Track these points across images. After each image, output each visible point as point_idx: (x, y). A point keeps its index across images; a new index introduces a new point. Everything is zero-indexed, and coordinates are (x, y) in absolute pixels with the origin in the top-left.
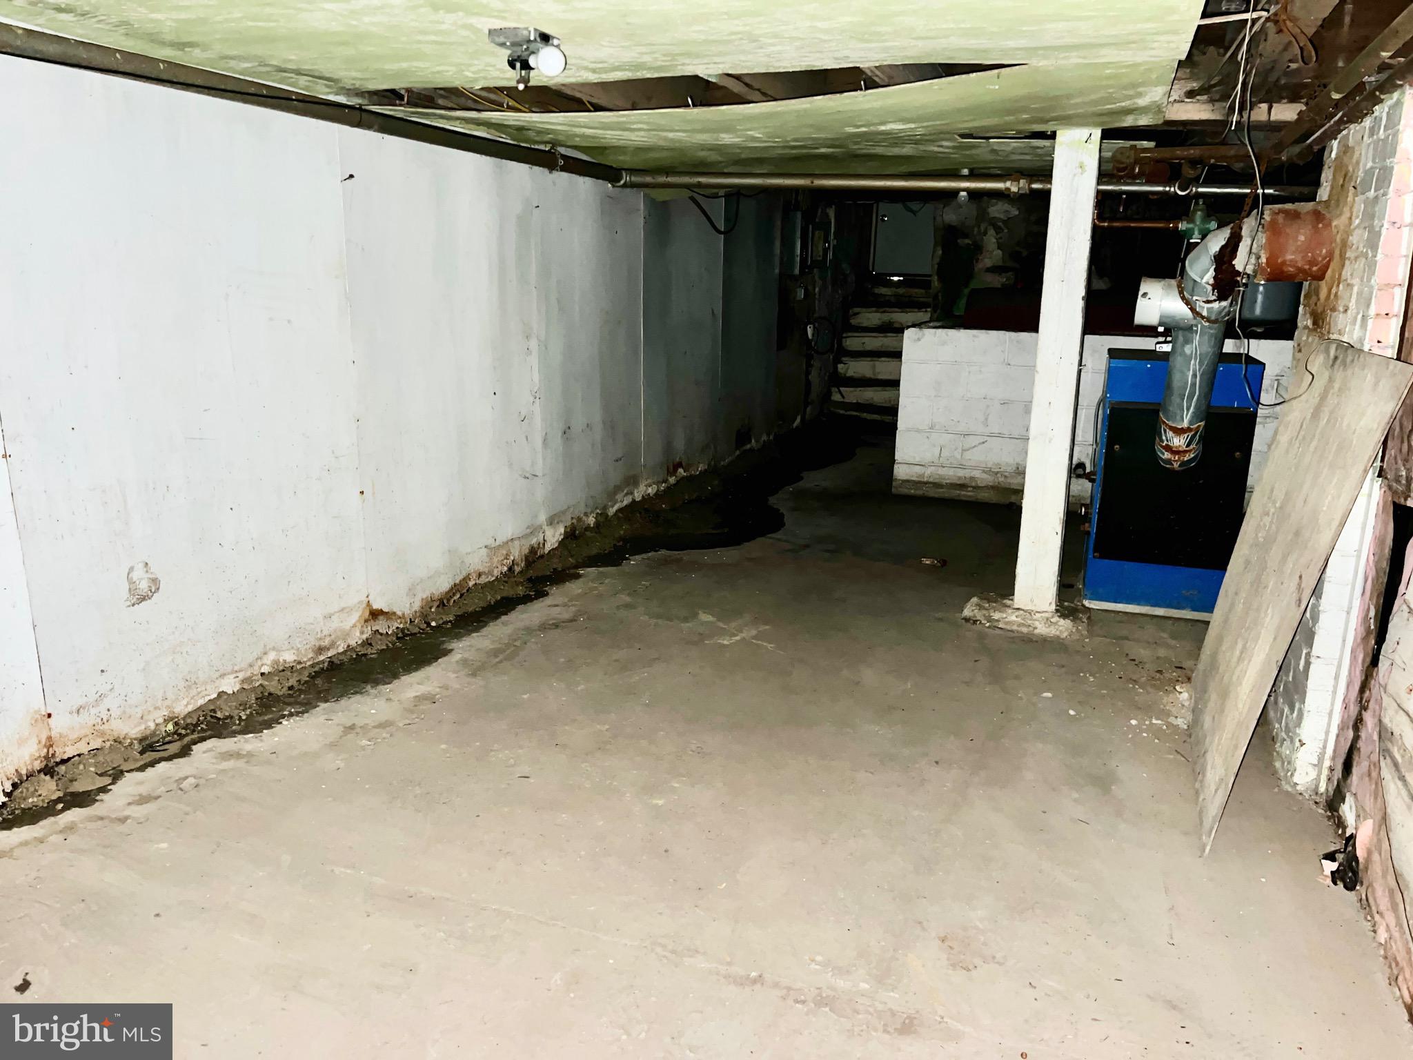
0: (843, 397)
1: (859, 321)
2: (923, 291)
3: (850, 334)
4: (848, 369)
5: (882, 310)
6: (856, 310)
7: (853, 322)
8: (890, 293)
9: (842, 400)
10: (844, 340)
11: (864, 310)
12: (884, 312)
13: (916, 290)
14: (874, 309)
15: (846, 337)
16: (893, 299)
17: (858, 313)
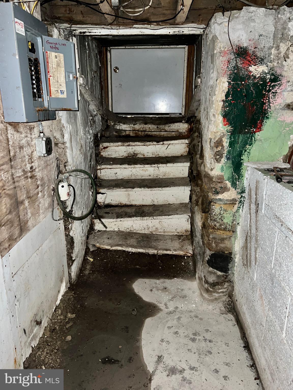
0: (106, 228)
1: (109, 153)
2: (155, 127)
3: (103, 166)
4: (105, 198)
5: (127, 144)
6: (105, 144)
7: (104, 154)
8: (129, 129)
9: (105, 229)
10: (99, 171)
11: (112, 144)
12: (129, 146)
13: (150, 126)
14: (120, 143)
15: (100, 169)
16: (131, 134)
17: (107, 147)
